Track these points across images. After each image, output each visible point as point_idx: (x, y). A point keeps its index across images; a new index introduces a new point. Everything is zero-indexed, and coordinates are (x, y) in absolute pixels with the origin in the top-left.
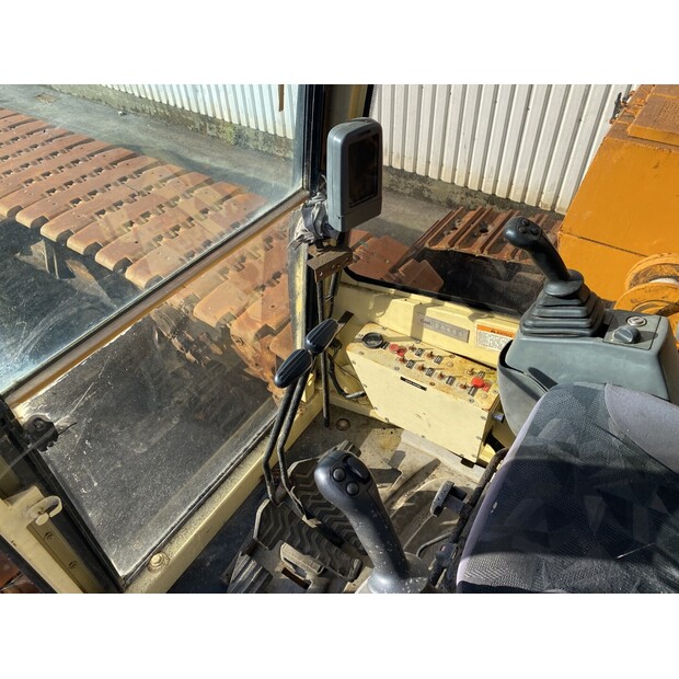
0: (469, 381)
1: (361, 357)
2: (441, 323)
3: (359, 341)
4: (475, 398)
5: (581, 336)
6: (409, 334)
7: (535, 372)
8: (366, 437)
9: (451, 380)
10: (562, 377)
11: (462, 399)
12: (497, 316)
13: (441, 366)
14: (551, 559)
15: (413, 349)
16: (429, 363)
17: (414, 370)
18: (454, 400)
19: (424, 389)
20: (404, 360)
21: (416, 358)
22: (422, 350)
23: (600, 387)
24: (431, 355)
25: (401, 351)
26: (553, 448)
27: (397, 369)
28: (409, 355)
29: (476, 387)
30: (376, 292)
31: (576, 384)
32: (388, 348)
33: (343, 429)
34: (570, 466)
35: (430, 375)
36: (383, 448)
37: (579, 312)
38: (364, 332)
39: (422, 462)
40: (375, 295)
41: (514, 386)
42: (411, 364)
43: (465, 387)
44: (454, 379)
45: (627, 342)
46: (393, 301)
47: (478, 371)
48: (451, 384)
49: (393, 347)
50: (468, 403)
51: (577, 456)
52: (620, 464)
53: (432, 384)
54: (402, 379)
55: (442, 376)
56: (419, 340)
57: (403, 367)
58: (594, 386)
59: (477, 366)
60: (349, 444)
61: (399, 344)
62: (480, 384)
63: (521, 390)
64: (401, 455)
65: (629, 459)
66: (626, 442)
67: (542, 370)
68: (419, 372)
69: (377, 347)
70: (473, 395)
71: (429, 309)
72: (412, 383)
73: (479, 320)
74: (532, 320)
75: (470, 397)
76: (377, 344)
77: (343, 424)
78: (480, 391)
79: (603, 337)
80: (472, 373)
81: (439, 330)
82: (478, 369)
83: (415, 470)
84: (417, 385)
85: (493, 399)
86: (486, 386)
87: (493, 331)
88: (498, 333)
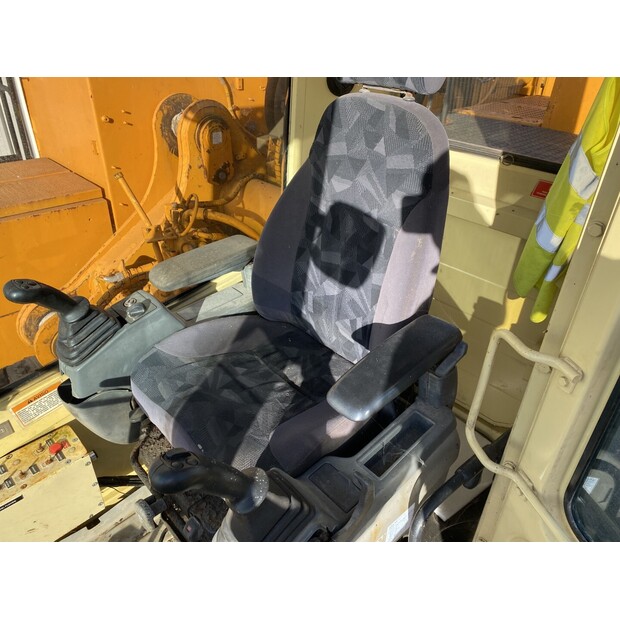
0: (48, 454)
4: (68, 458)
5: (115, 332)
7: (106, 384)
9: (35, 468)
10: (125, 369)
11: (61, 469)
12: (21, 389)
13: (11, 471)
14: (251, 431)
18: (54, 476)
19: (21, 498)
23: (154, 350)
26: (180, 395)
29: (59, 452)
31: (140, 361)
34: (197, 393)
35: (13, 484)
37: (101, 319)
41: (98, 408)
43: (51, 460)
44: (35, 466)
45: (143, 313)
47: (44, 443)
48: (38, 470)
50: (68, 466)
51: (192, 386)
52: (209, 372)
53: (23, 487)
55: (23, 474)
58: (151, 353)
59: (38, 442)
62: (60, 446)
63: (105, 407)
65: (209, 365)
66: (198, 360)
67: (110, 377)
70: (64, 457)
73: (10, 404)
74: (74, 350)
75: (64, 461)
78: (64, 451)
79: (126, 322)
80: (42, 448)
82: (43, 442)
84: (10, 504)
85: (81, 445)
86: (63, 444)
87: (30, 401)
88: (35, 399)
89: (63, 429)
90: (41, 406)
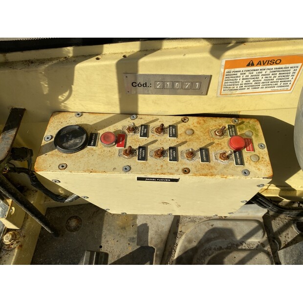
0: (224, 145)
1: (65, 173)
2: (163, 78)
3: (49, 148)
4: (248, 166)
6: (117, 110)
8: (102, 225)
9: (205, 154)
13: (180, 139)
15: (133, 129)
16: (166, 141)
17: (151, 160)
18: (221, 180)
19: (176, 180)
20: (131, 152)
21: (143, 141)
22: (146, 126)
24: (161, 129)
25: (119, 138)
27: (127, 169)
28: (134, 141)
29: (238, 151)
30: (42, 62)
32: (99, 143)
33: (76, 229)
35: (175, 159)
36: (123, 228)
38: (52, 130)
39: (166, 226)
40: (43, 67)
42: (142, 153)
43: (228, 157)
44: (207, 151)
46: (79, 66)
47: (225, 128)
48: (208, 160)
49: (106, 137)
50: (243, 177)
53: (186, 171)
54: (139, 179)
55: (192, 154)
56: (133, 114)
57: (134, 161)
60: (92, 253)
61: (111, 129)
64: (144, 229)
68: (159, 161)
69: (83, 147)
70: (242, 163)
71: (141, 61)
72: (156, 180)
75: (240, 168)
76: (79, 141)
77: (73, 223)
78: (246, 153)
80: (222, 132)
81: (163, 90)
83: (164, 237)
84: (164, 180)
85: (267, 158)
86: (248, 142)
87: (251, 64)
88: (259, 64)
89: (252, 121)
90: (255, 78)
